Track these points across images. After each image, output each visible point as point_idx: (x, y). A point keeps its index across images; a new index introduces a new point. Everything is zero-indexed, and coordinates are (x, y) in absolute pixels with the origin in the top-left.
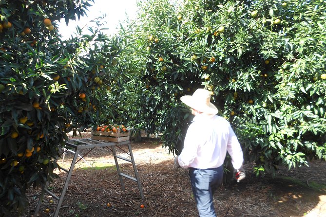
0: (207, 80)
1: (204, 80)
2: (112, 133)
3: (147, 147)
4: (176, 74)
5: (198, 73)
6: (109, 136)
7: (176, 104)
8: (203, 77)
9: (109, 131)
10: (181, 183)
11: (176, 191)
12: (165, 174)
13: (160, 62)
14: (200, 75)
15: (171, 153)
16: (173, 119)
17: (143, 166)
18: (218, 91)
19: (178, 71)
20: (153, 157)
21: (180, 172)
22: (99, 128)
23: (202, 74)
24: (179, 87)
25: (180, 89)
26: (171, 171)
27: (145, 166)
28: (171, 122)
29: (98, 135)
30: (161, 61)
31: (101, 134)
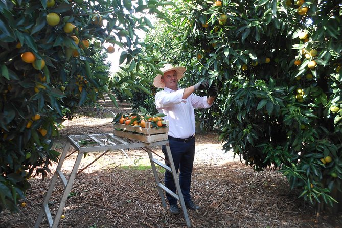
0: (304, 41)
1: (297, 41)
2: (140, 129)
3: (210, 141)
4: (245, 31)
5: (286, 29)
6: (134, 133)
7: (245, 84)
8: (295, 36)
9: (136, 125)
10: (250, 203)
11: (241, 216)
12: (227, 183)
13: (215, 7)
14: (290, 33)
15: (237, 157)
16: (239, 109)
17: (200, 168)
18: (328, 58)
19: (250, 25)
20: (215, 156)
21: (250, 182)
22: (123, 119)
23: (295, 30)
24: (250, 54)
25: (253, 58)
26: (237, 179)
27: (202, 168)
28: (237, 113)
29: (122, 130)
30: (217, 7)
31: (125, 129)
